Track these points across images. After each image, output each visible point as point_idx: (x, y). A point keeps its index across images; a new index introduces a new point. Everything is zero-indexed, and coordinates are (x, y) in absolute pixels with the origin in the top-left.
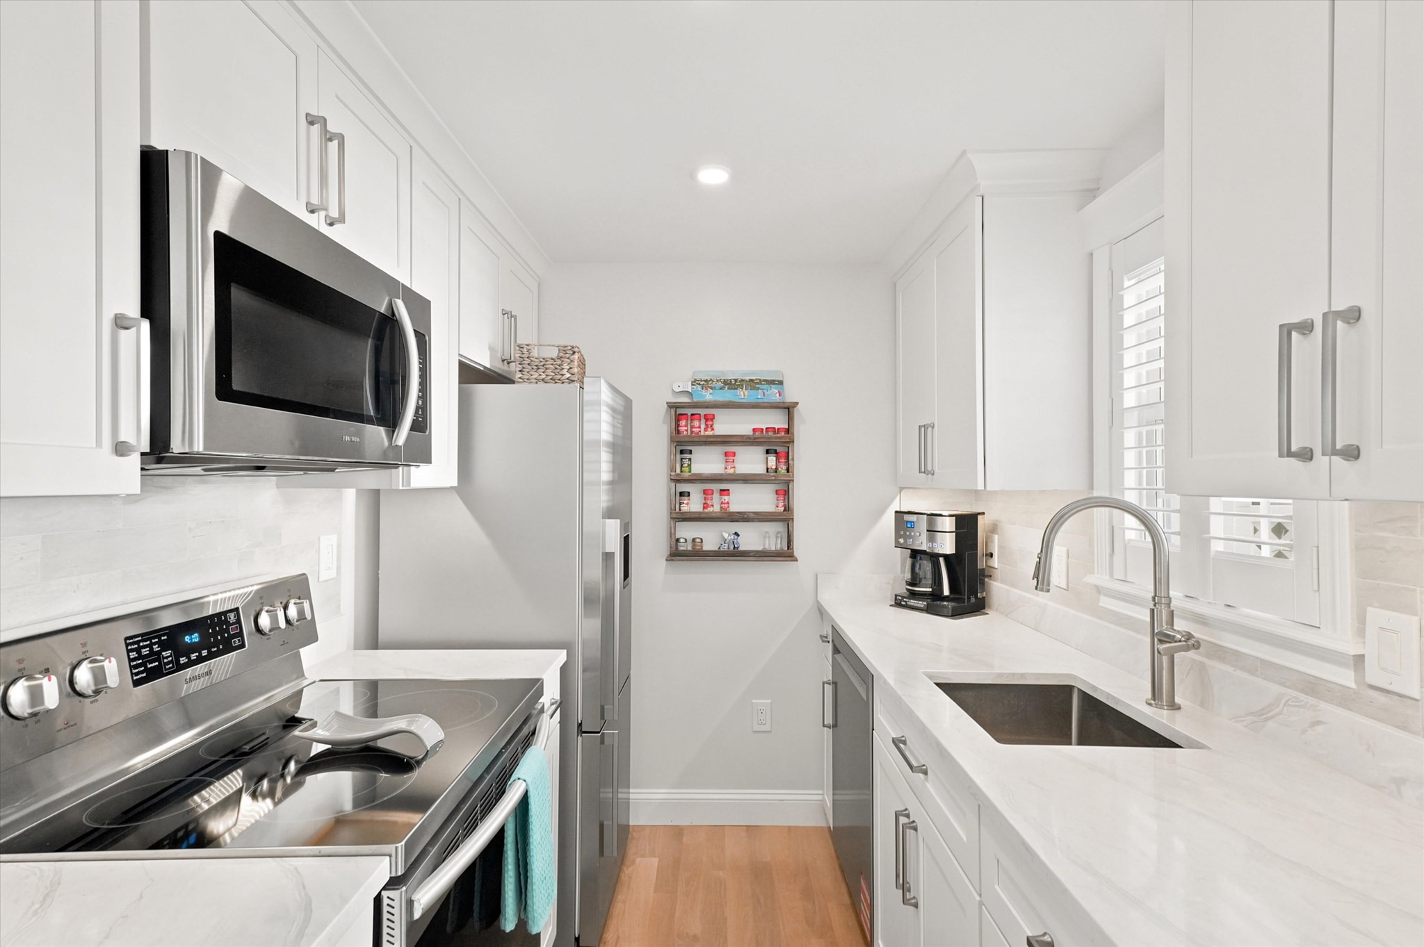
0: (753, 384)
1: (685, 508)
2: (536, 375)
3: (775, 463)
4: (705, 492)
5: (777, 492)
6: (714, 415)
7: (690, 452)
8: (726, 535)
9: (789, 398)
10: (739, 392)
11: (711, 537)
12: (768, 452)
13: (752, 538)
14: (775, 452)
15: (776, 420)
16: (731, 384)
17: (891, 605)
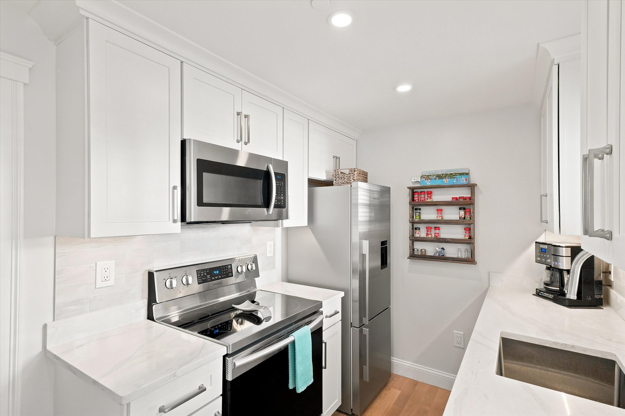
0: (451, 176)
1: (417, 235)
2: (340, 181)
3: (464, 215)
4: (427, 228)
5: (465, 229)
6: (432, 192)
7: (420, 209)
8: (437, 249)
9: (473, 182)
10: (444, 180)
11: (431, 249)
12: (460, 209)
13: (451, 251)
14: (464, 209)
15: (465, 193)
16: (440, 177)
17: (533, 295)
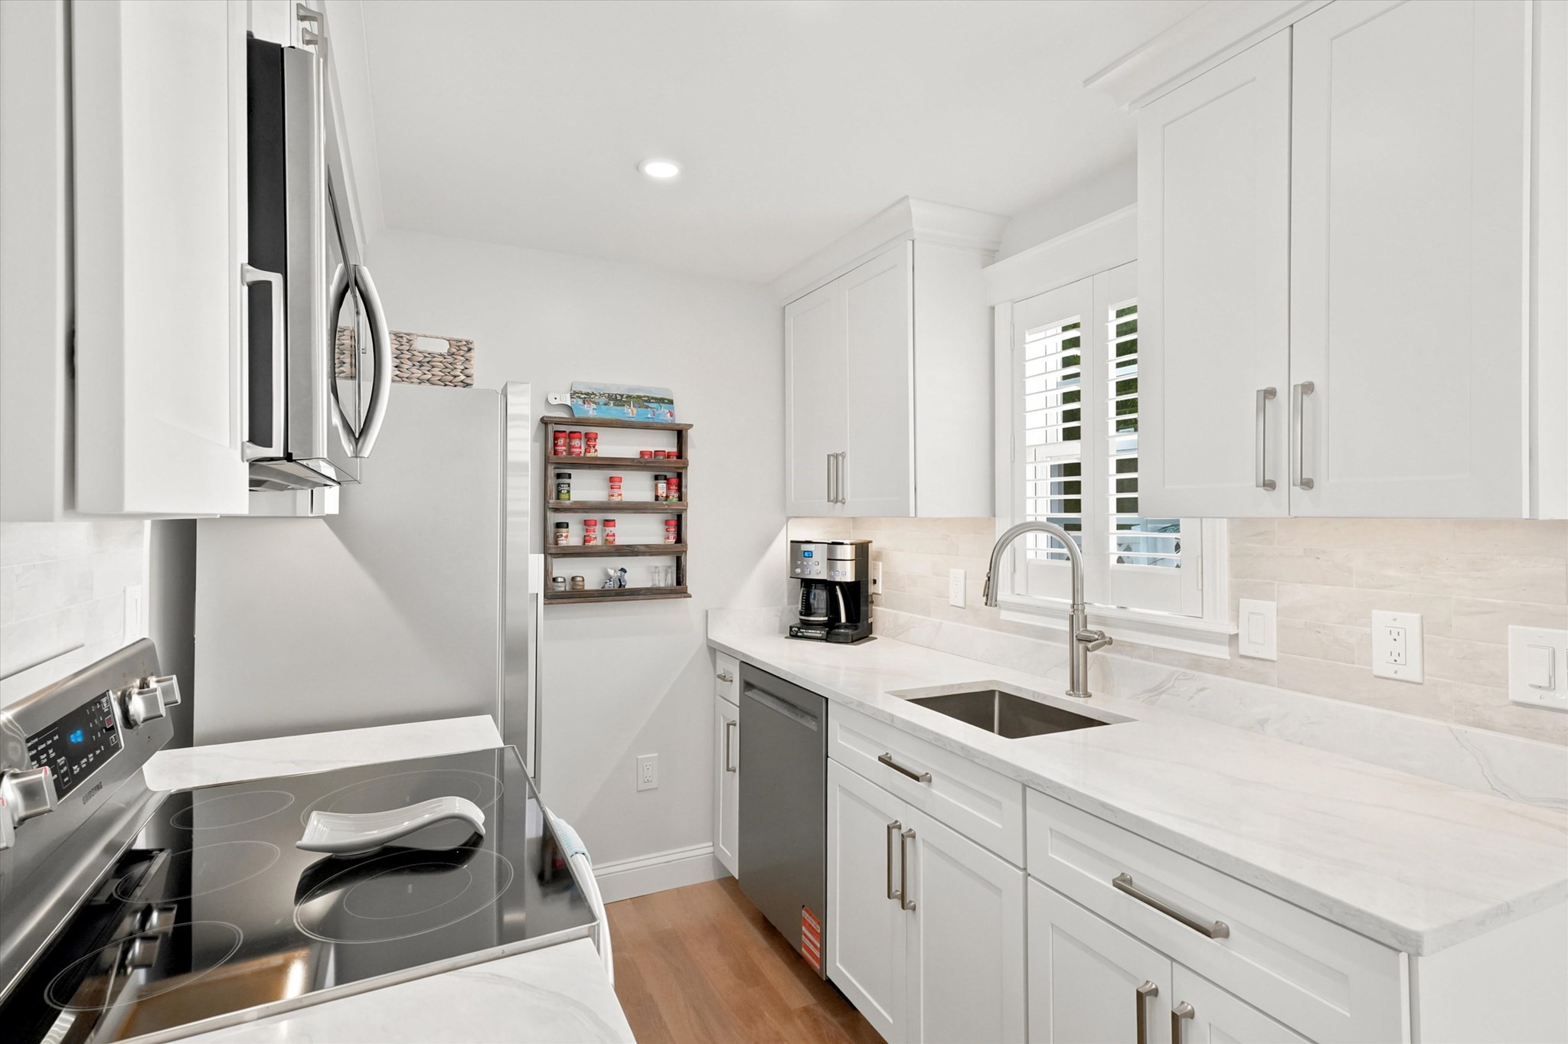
0: (640, 401)
1: (563, 542)
2: (418, 373)
3: (665, 491)
4: (586, 523)
5: (667, 523)
6: (597, 434)
7: (569, 476)
8: (611, 572)
9: (681, 419)
10: (626, 409)
11: (591, 573)
12: (657, 478)
13: (640, 573)
14: (665, 478)
15: (665, 443)
16: (618, 400)
17: (786, 638)
